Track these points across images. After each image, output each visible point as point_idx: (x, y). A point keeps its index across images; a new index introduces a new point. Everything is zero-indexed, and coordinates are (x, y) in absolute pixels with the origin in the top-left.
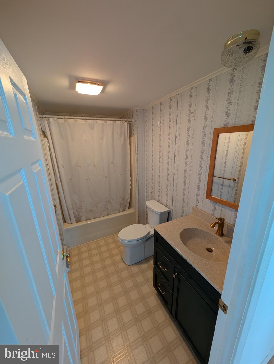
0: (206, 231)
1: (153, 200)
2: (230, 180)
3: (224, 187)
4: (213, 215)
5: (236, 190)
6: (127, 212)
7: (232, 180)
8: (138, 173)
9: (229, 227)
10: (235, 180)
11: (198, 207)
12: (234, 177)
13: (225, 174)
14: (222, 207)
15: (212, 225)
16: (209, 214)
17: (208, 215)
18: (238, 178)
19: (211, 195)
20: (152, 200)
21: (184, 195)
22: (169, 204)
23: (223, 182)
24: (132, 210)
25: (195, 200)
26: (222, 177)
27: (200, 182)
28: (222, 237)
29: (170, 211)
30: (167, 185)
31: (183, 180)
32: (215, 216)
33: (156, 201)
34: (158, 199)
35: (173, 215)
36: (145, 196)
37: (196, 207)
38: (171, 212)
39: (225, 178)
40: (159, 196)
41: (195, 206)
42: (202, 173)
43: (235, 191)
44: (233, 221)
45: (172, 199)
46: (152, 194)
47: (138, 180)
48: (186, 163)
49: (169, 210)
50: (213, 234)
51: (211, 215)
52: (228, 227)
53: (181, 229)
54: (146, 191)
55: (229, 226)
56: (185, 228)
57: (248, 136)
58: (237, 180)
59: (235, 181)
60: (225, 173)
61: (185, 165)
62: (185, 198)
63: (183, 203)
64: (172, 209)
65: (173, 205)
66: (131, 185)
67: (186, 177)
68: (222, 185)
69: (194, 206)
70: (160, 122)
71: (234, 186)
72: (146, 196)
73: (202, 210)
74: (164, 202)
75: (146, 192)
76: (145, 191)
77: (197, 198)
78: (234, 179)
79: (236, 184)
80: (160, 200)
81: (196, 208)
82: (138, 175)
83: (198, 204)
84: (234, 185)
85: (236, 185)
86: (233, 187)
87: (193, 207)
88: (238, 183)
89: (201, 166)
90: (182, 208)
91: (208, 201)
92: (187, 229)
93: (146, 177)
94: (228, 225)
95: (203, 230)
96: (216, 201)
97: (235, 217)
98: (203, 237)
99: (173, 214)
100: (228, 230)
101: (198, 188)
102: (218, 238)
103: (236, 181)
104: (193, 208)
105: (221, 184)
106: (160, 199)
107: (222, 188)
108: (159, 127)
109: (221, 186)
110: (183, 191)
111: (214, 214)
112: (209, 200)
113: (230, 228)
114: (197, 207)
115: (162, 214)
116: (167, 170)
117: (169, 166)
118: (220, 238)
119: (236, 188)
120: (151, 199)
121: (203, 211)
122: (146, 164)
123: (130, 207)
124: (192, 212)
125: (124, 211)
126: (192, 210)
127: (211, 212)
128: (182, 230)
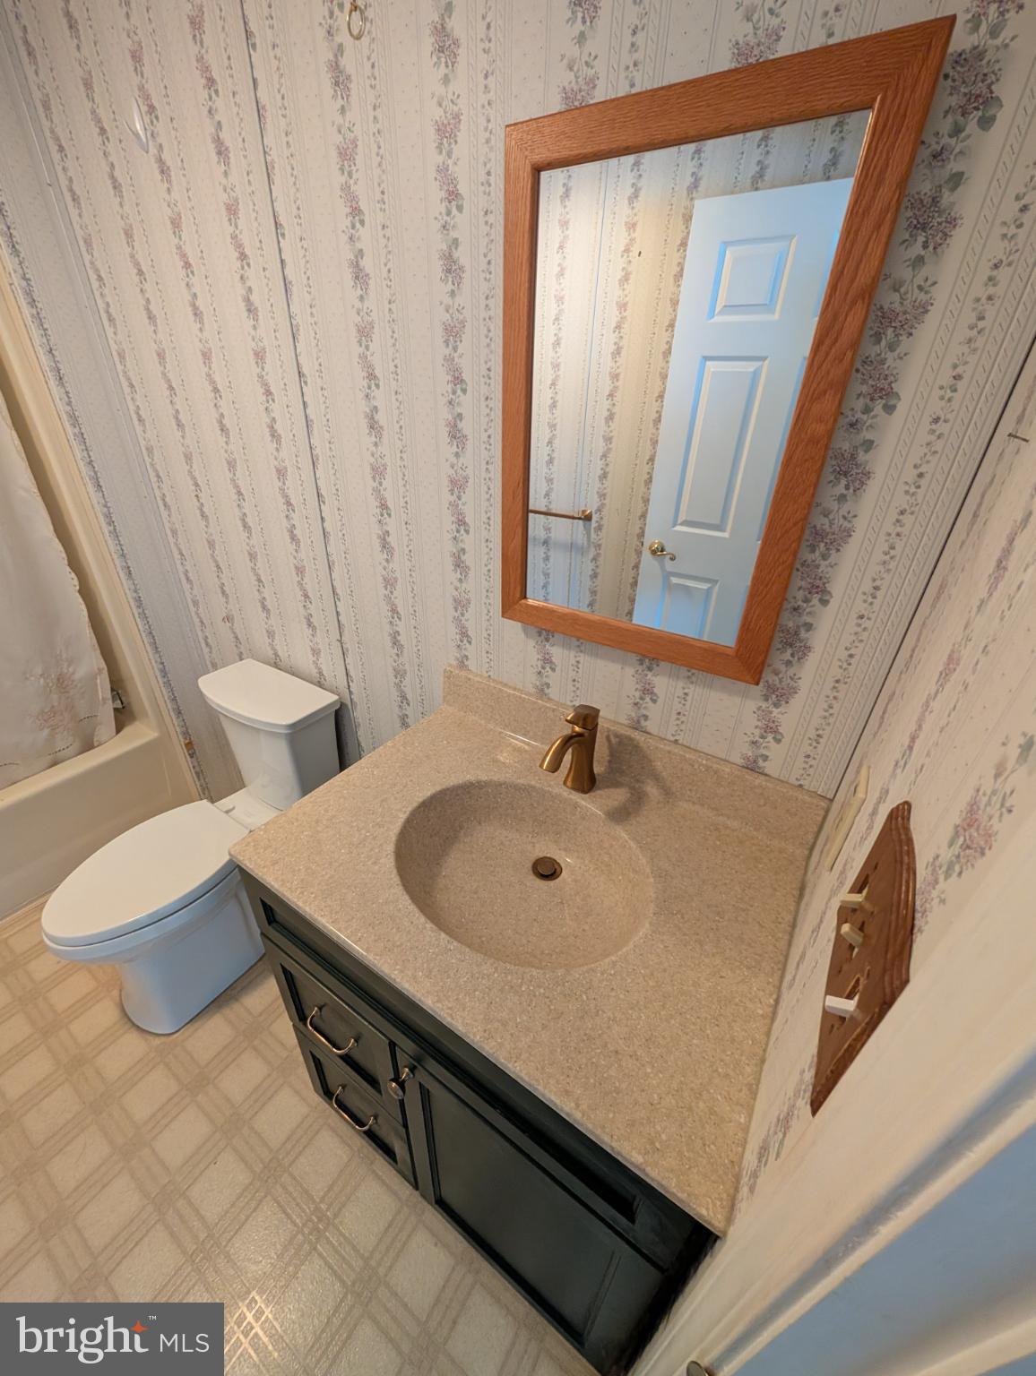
0: (521, 781)
1: (248, 658)
2: (573, 518)
3: (551, 553)
4: (542, 691)
5: (595, 559)
6: (113, 748)
7: (580, 518)
8: (108, 516)
9: (617, 740)
10: (588, 518)
11: (471, 664)
12: (586, 505)
13: (553, 496)
14: (581, 651)
15: (548, 758)
16: (521, 691)
17: (520, 697)
18: (599, 510)
19: (525, 597)
20: (241, 660)
21: (394, 611)
22: (332, 668)
23: (548, 529)
24: (140, 734)
25: (453, 631)
26: (544, 509)
27: (462, 532)
28: (592, 794)
29: (343, 705)
30: (300, 570)
31: (376, 530)
32: (551, 696)
33: (261, 664)
34: (270, 653)
35: (360, 720)
36: (202, 642)
37: (462, 663)
38: (346, 706)
39: (554, 511)
40: (271, 634)
41: (454, 663)
42: (469, 471)
43: (591, 562)
44: (630, 706)
45: (340, 641)
46: (231, 628)
47: (123, 555)
48: (372, 418)
49: (336, 697)
50: (556, 790)
51: (530, 695)
52: (612, 738)
53: (400, 810)
54: (197, 614)
55: (617, 736)
56: (421, 800)
57: (625, 314)
58: (595, 518)
59: (588, 523)
60: (551, 489)
61: (370, 434)
62: (401, 627)
63: (397, 655)
64: (350, 692)
65: (352, 673)
66: (87, 592)
67: (387, 508)
68: (546, 542)
69: (450, 665)
70: (144, 109)
71: (586, 544)
72: (207, 644)
73: (489, 676)
74: (303, 659)
75: (202, 622)
76: (195, 617)
77: (457, 620)
78: (584, 512)
79: (593, 535)
80: (280, 653)
81: (463, 673)
82: (111, 523)
83: (470, 651)
84: (585, 539)
85: (592, 540)
86: (582, 548)
87: (445, 671)
88: (599, 528)
89: (456, 435)
90: (397, 681)
91: (513, 628)
92: (433, 797)
93: (174, 532)
94: (609, 730)
95: (505, 783)
96: (547, 625)
97: (636, 689)
98: (510, 811)
99: (359, 715)
100: (612, 754)
101: (459, 564)
102: (576, 806)
103: (594, 524)
104: (448, 676)
105: (542, 541)
106: (278, 648)
107: (547, 559)
108: (153, 150)
109: (543, 549)
110: (387, 592)
111: (546, 691)
112: (520, 624)
113: (620, 743)
114: (467, 666)
115: (298, 733)
116: (274, 475)
117: (284, 454)
118: (583, 803)
119: (591, 554)
120: (237, 658)
121: (494, 681)
122: (150, 450)
123: (124, 715)
124: (444, 697)
125: (88, 746)
126: (445, 682)
127: (529, 681)
128: (403, 817)
